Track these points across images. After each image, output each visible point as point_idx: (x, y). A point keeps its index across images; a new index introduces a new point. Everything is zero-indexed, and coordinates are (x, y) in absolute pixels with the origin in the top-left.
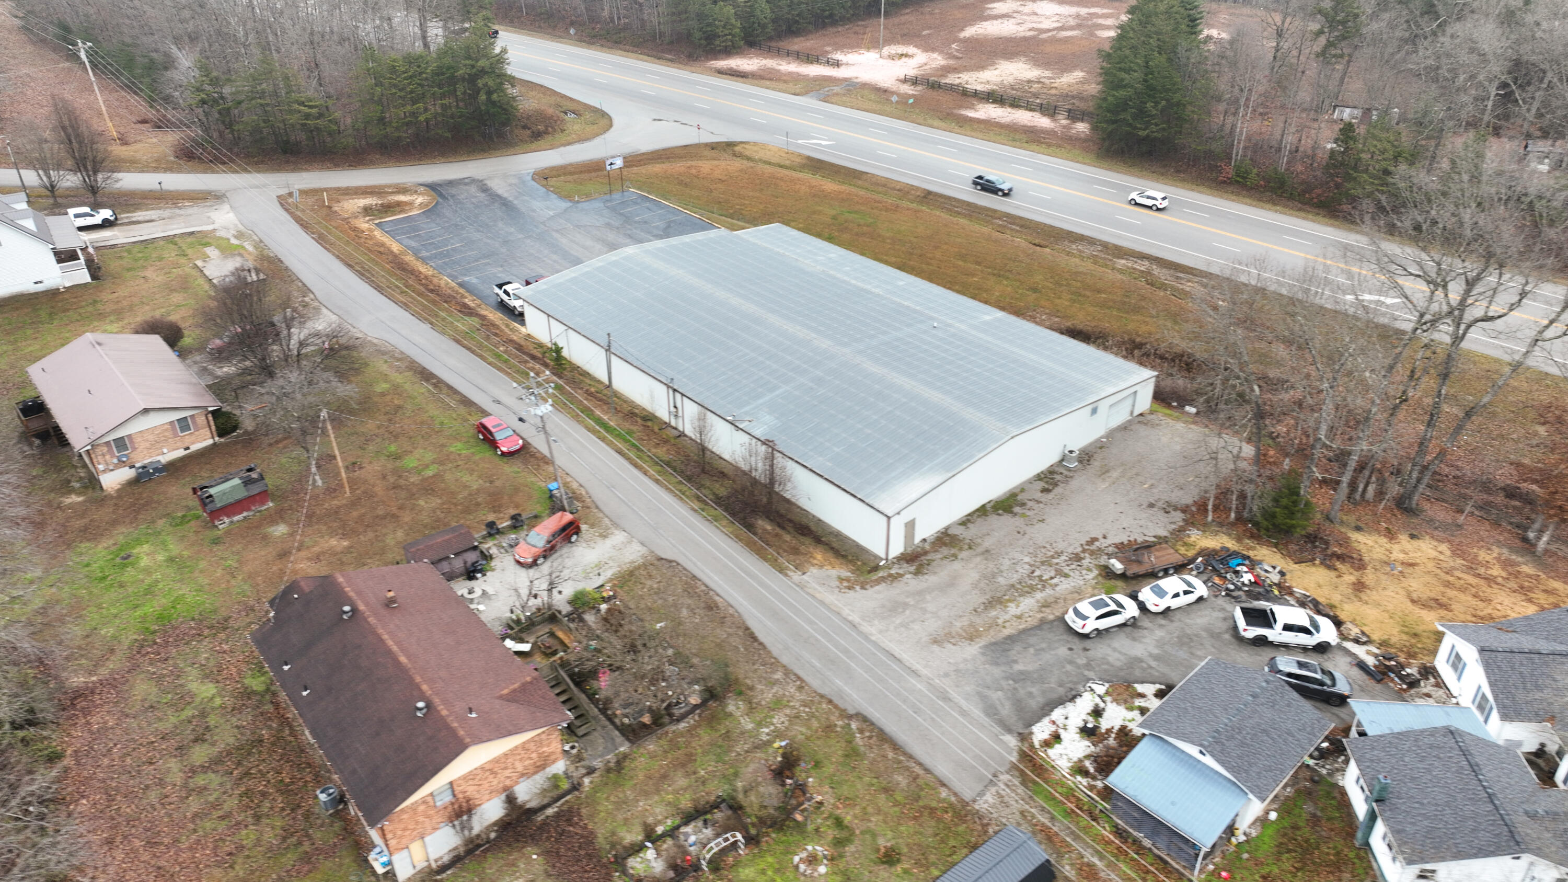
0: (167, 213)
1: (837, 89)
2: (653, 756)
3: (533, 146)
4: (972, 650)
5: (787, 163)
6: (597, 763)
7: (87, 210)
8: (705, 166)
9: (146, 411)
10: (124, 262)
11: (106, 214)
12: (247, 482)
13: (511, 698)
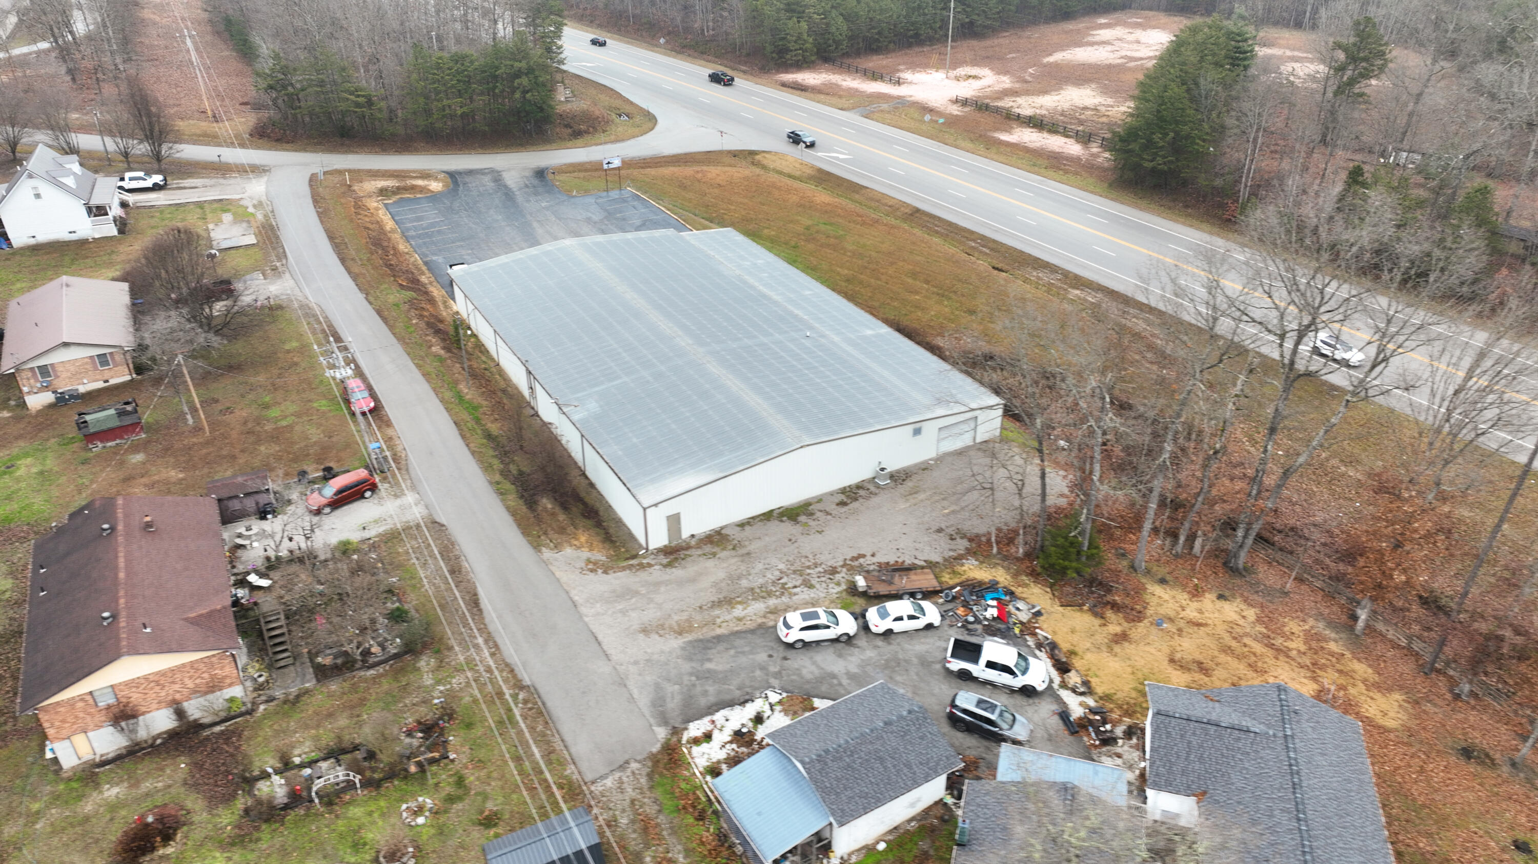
0: (213, 181)
1: (885, 106)
2: (330, 695)
3: (570, 144)
4: (675, 643)
5: (798, 173)
6: (278, 693)
7: (141, 174)
8: (713, 172)
9: (66, 345)
10: (153, 222)
11: (158, 179)
12: (121, 414)
13: (195, 622)
